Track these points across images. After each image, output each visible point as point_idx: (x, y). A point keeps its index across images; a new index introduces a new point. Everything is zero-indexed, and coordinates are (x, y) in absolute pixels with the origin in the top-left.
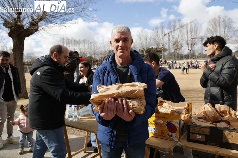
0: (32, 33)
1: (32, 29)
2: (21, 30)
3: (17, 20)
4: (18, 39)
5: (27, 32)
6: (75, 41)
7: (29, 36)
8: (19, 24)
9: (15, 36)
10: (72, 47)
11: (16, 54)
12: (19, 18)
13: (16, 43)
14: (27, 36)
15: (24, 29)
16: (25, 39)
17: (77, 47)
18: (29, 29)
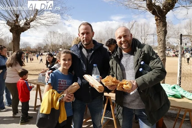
0: (26, 30)
1: (25, 27)
2: (18, 28)
3: (16, 22)
4: (16, 34)
5: (22, 29)
6: (59, 34)
7: (23, 31)
8: (17, 24)
9: (14, 32)
10: (57, 38)
11: (14, 44)
12: (17, 20)
13: (15, 36)
14: (22, 32)
15: (20, 27)
16: (21, 34)
17: (61, 39)
18: (23, 28)
